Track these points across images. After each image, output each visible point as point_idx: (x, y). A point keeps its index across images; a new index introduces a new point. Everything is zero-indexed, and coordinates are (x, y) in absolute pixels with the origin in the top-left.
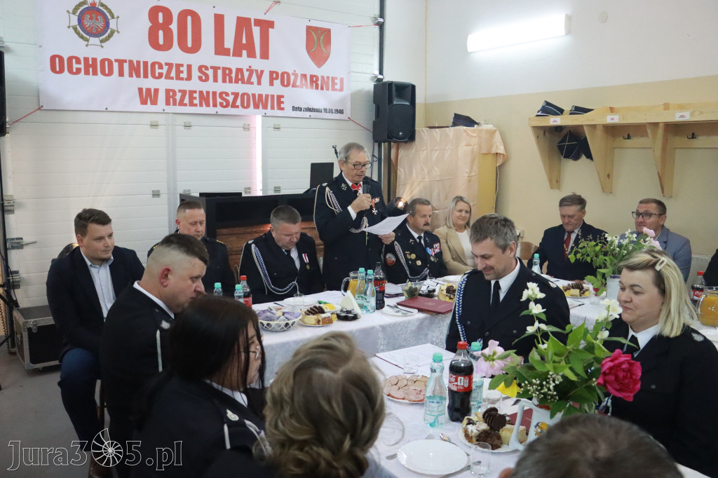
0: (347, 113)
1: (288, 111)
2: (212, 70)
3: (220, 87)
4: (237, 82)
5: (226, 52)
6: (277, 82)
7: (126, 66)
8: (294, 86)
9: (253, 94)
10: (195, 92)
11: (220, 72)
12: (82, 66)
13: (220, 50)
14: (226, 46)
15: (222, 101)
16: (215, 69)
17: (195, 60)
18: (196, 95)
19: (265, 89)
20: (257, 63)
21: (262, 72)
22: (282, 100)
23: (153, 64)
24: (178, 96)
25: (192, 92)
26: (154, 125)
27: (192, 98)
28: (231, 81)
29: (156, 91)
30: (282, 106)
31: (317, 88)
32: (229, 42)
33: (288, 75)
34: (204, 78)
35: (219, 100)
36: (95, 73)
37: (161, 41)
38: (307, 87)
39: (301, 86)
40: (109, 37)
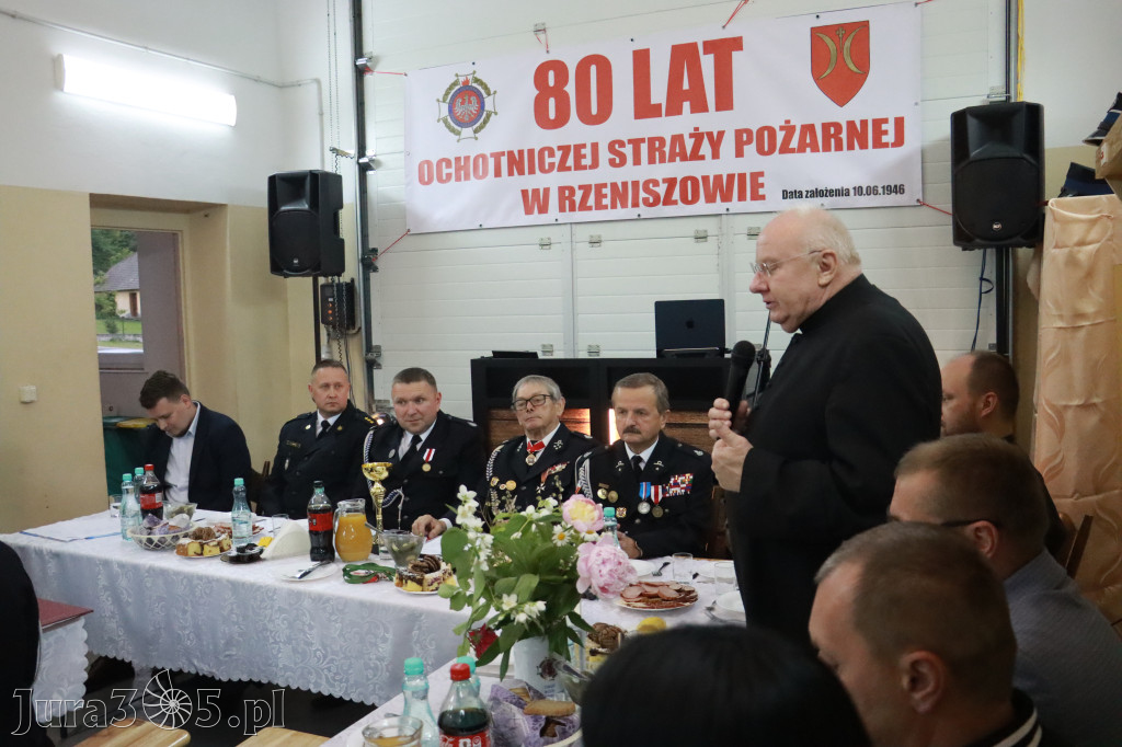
0: (914, 192)
1: (773, 200)
2: (631, 146)
3: (644, 172)
4: (672, 159)
5: (655, 111)
6: (750, 149)
7: (504, 161)
8: (785, 149)
9: (704, 178)
10: (605, 185)
11: (644, 147)
12: (452, 170)
13: (644, 109)
14: (654, 101)
15: (647, 196)
16: (636, 143)
17: (602, 134)
18: (608, 191)
19: (727, 164)
20: (711, 121)
21: (721, 134)
22: (761, 180)
23: (542, 152)
24: (578, 196)
25: (600, 187)
26: (545, 245)
27: (600, 196)
28: (662, 160)
29: (547, 191)
30: (761, 191)
31: (839, 147)
32: (659, 94)
33: (772, 131)
34: (618, 161)
35: (642, 194)
36: (467, 177)
37: (552, 115)
38: (815, 149)
39: (801, 149)
40: (485, 122)
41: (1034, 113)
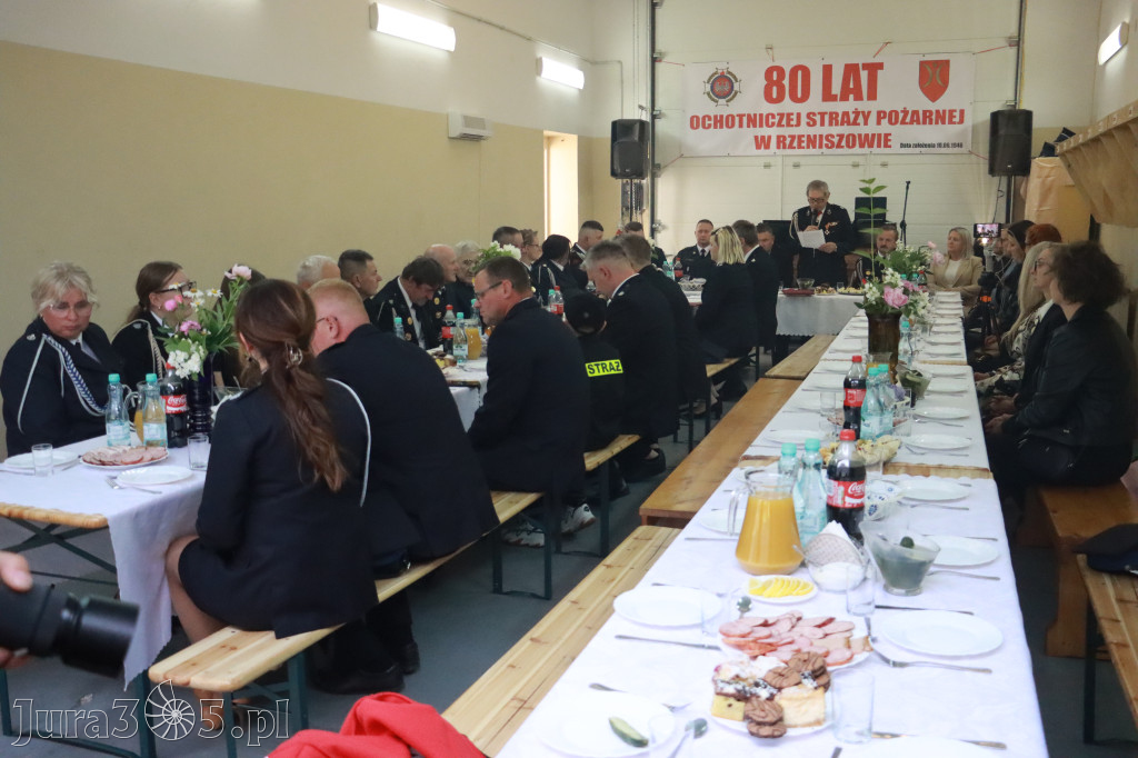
0: (968, 146)
1: (895, 148)
2: (819, 116)
3: (826, 130)
4: (842, 124)
5: (834, 98)
6: (885, 122)
7: (745, 119)
8: (903, 122)
9: (859, 135)
10: (803, 136)
12: (712, 122)
13: (828, 96)
14: (834, 92)
15: (827, 143)
16: (822, 115)
17: (803, 108)
18: (805, 139)
19: (871, 128)
20: (864, 105)
21: (869, 112)
22: (890, 137)
23: (768, 116)
24: (788, 141)
25: (800, 137)
26: (767, 166)
27: (800, 142)
28: (837, 124)
29: (770, 137)
30: (890, 143)
31: (931, 123)
32: (836, 89)
33: (896, 112)
34: (812, 123)
35: (825, 142)
36: (721, 127)
37: (775, 96)
38: (918, 123)
39: (911, 123)
40: (734, 97)
41: (1028, 114)
